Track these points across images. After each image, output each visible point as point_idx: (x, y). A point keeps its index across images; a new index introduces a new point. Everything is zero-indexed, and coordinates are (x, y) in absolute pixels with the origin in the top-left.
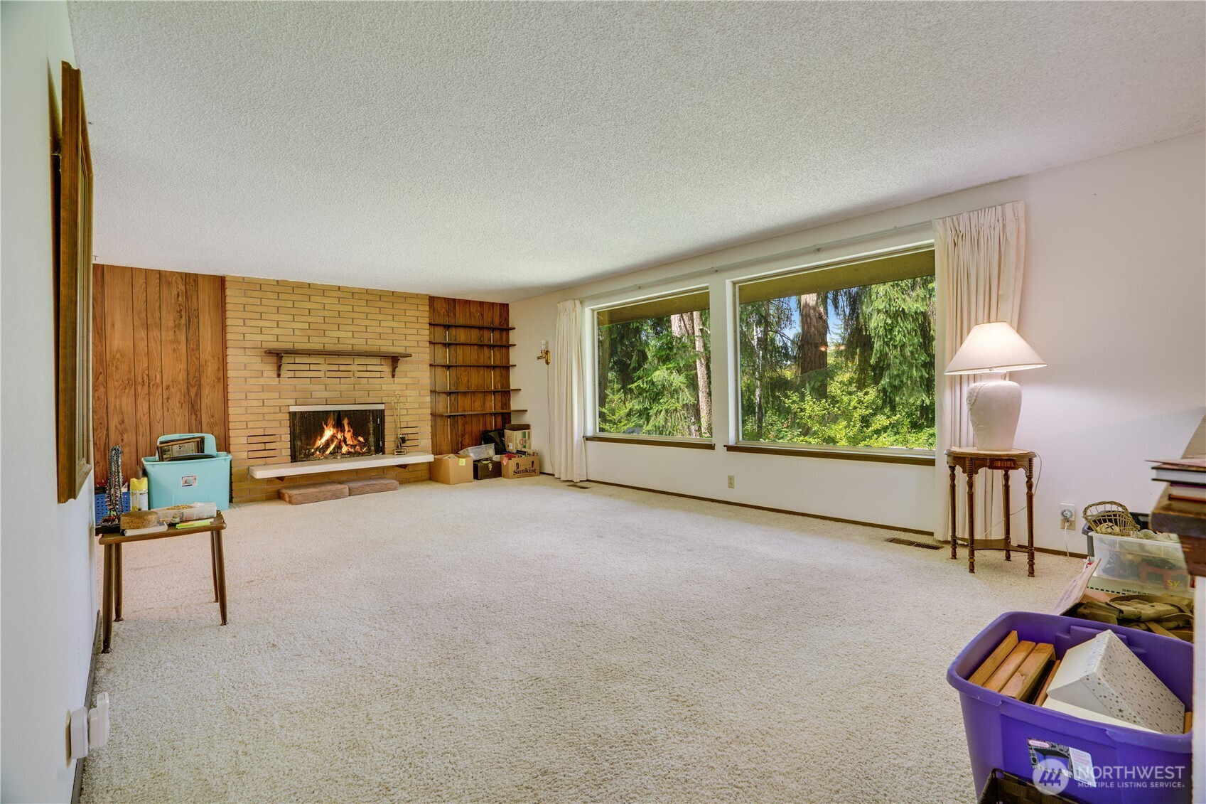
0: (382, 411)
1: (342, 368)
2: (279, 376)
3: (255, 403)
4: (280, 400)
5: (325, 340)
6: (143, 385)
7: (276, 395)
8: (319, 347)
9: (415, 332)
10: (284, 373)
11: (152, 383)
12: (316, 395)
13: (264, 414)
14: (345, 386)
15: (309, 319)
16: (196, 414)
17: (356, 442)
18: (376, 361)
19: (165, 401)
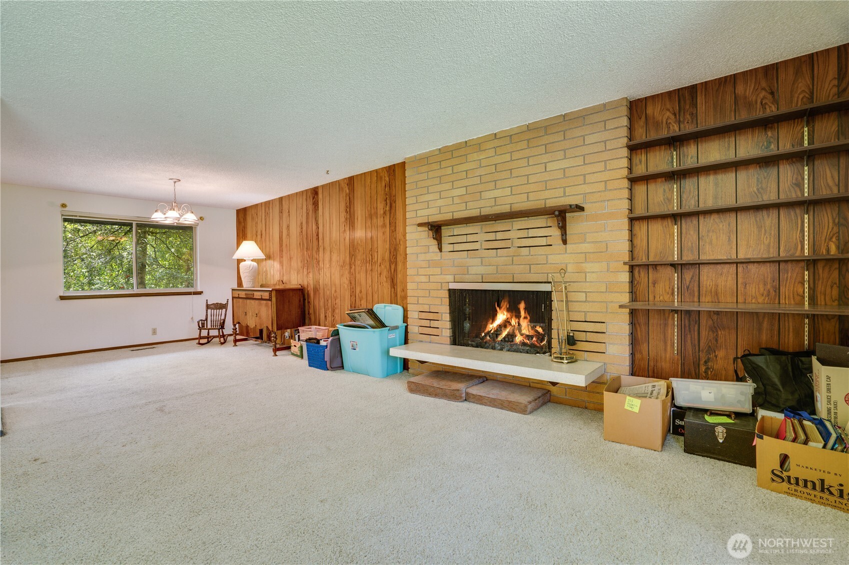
0: (548, 294)
1: (500, 236)
2: (440, 249)
3: (423, 279)
4: (442, 276)
5: (482, 203)
6: (369, 263)
7: (438, 270)
8: (475, 213)
9: (601, 167)
10: (446, 247)
11: (373, 262)
12: (473, 270)
13: (429, 290)
14: (503, 258)
15: (466, 182)
16: (394, 288)
17: (532, 333)
18: (540, 221)
19: (379, 276)
